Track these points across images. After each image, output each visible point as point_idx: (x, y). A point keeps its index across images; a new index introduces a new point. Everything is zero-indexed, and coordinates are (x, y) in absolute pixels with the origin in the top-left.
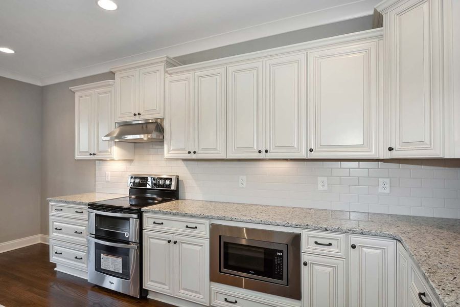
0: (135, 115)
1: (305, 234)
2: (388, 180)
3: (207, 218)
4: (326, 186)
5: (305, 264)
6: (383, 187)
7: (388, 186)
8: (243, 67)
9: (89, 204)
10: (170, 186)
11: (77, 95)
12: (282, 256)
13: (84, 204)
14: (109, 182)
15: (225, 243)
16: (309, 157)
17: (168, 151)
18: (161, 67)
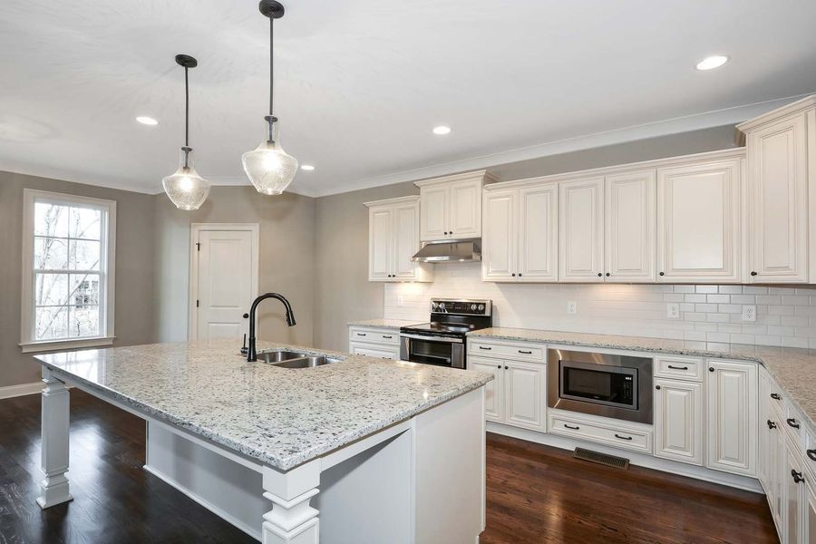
0: (446, 233)
1: (657, 359)
2: (753, 308)
3: (545, 342)
4: (678, 313)
5: (658, 388)
6: (748, 314)
7: (754, 313)
8: (578, 184)
9: (402, 329)
10: (483, 311)
11: (372, 210)
12: (632, 381)
13: (395, 329)
14: (400, 307)
15: (564, 368)
16: (659, 281)
17: (487, 272)
18: (479, 183)
